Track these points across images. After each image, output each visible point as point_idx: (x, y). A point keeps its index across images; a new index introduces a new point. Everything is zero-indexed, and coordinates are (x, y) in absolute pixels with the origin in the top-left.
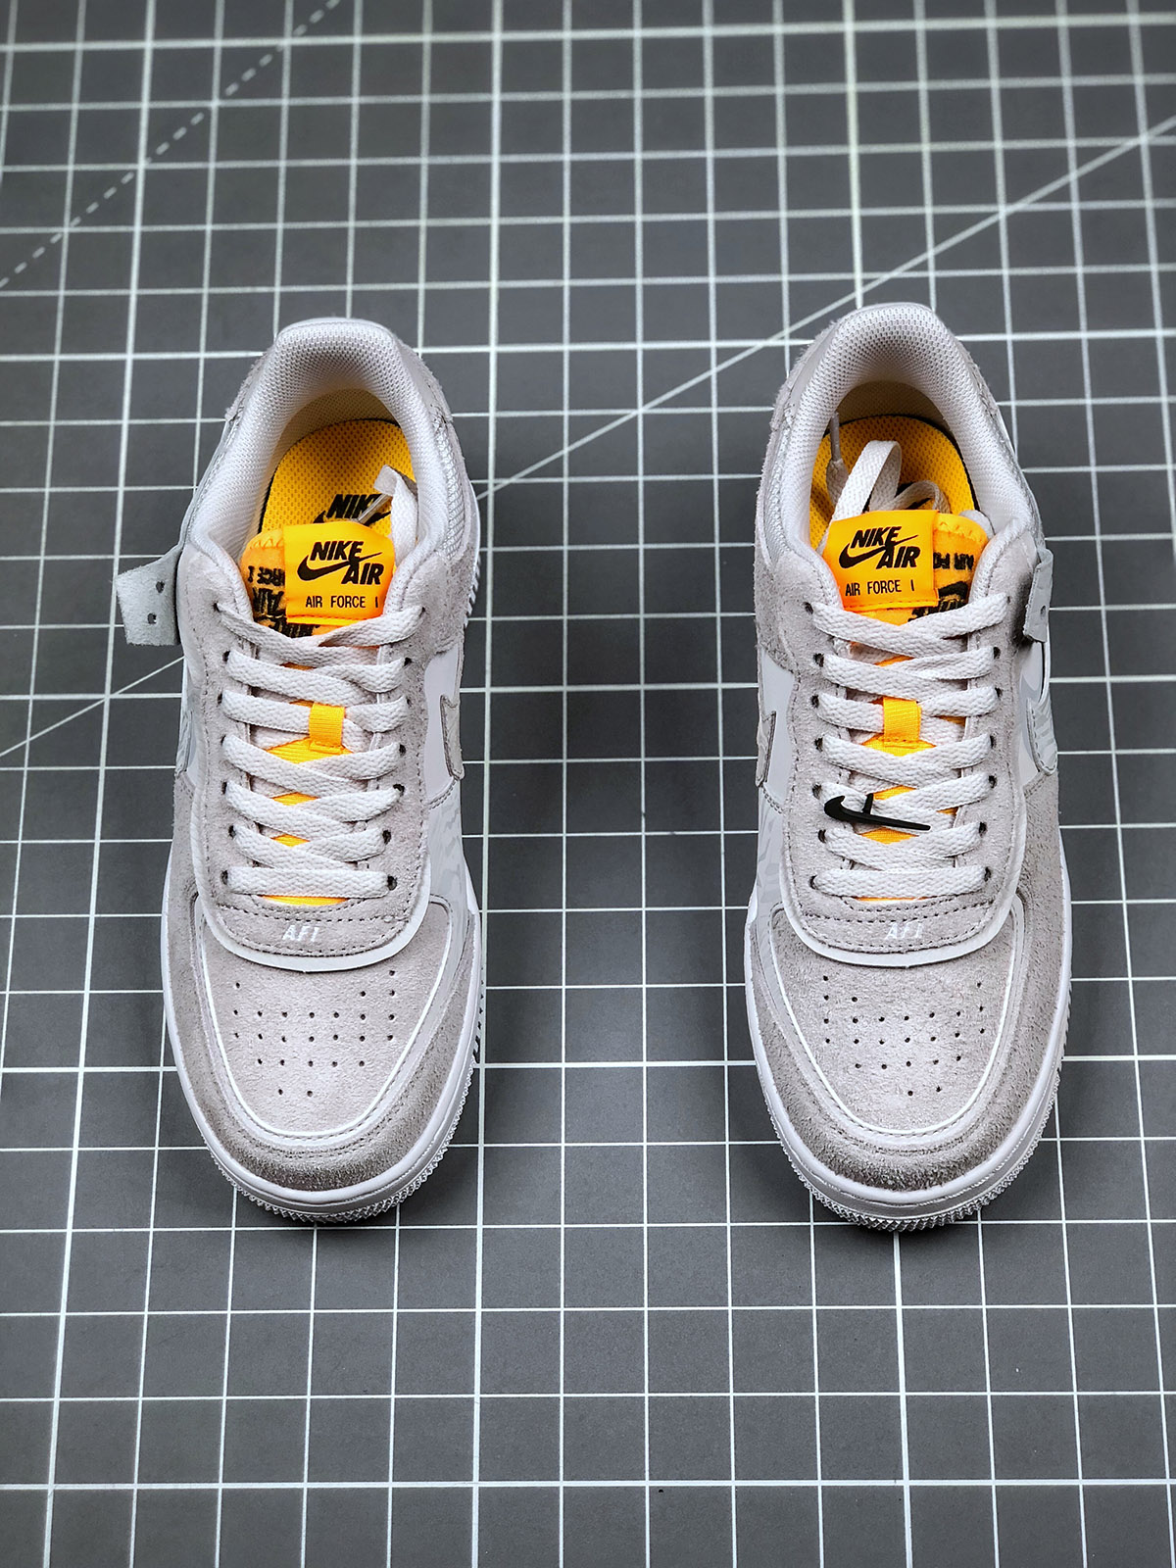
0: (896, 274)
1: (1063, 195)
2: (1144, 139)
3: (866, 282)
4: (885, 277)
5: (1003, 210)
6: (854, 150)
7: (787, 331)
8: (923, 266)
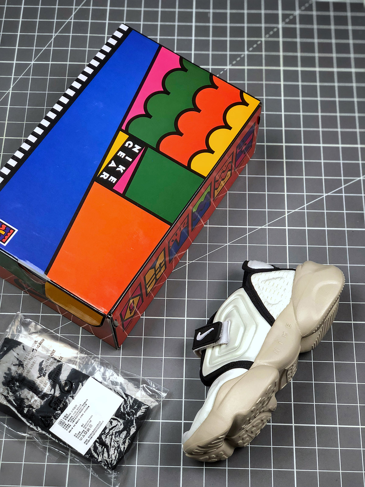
0: (296, 210)
1: (340, 191)
2: (362, 178)
3: (288, 212)
4: (294, 211)
5: (325, 195)
6: (285, 177)
7: (267, 225)
8: (303, 209)
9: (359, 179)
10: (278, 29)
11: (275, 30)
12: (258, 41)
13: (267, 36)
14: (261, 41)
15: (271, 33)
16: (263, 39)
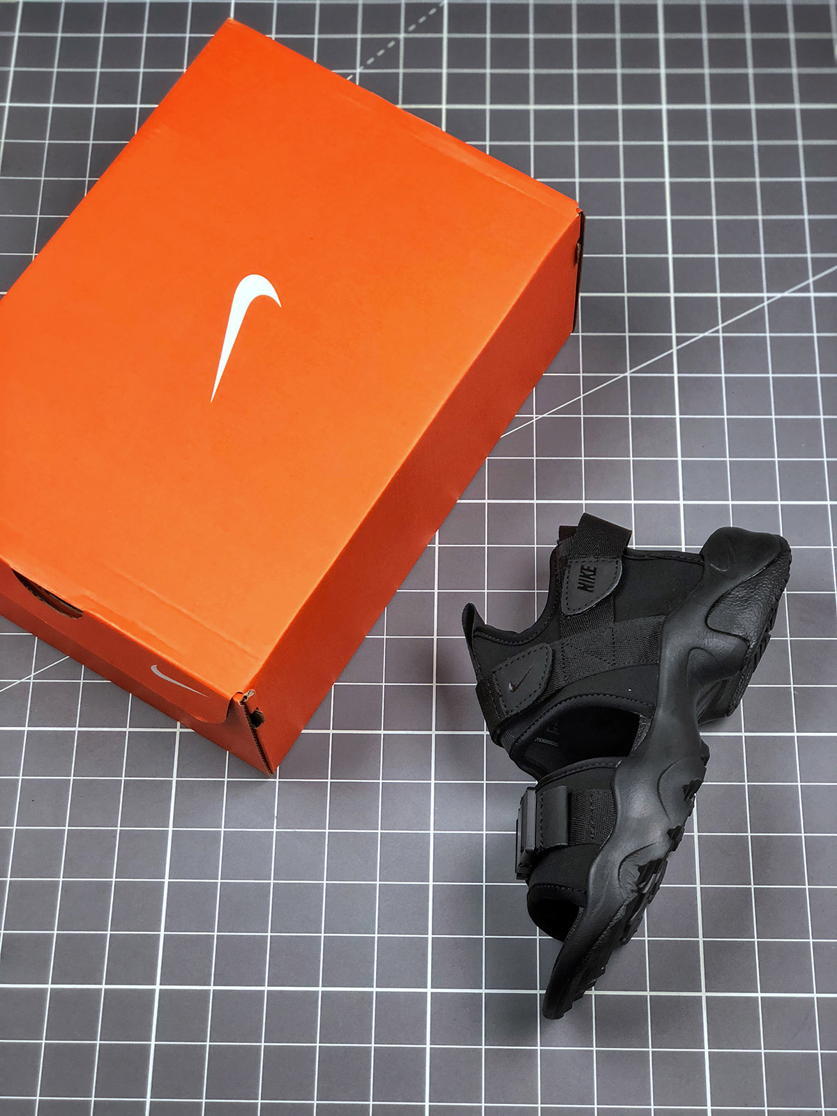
1: (574, 408)
2: (628, 374)
5: (535, 418)
9: (622, 375)
10: (440, 10)
11: (433, 11)
12: (390, 40)
13: (412, 28)
14: (397, 40)
15: (422, 20)
16: (402, 36)
